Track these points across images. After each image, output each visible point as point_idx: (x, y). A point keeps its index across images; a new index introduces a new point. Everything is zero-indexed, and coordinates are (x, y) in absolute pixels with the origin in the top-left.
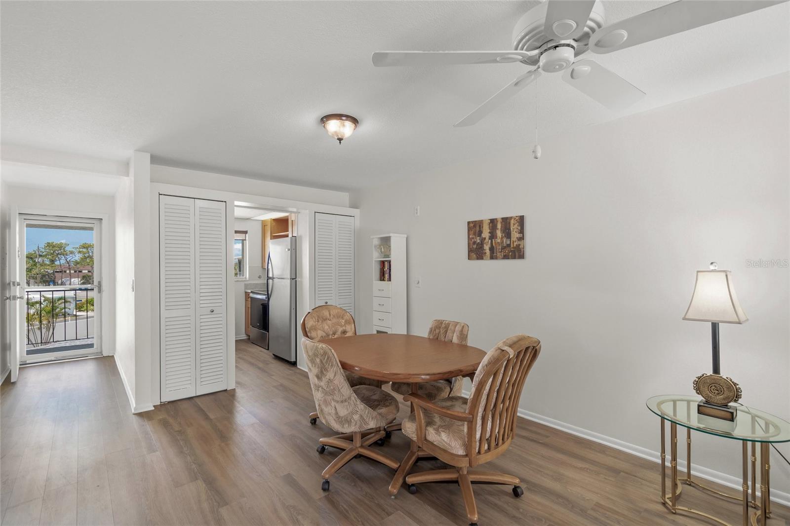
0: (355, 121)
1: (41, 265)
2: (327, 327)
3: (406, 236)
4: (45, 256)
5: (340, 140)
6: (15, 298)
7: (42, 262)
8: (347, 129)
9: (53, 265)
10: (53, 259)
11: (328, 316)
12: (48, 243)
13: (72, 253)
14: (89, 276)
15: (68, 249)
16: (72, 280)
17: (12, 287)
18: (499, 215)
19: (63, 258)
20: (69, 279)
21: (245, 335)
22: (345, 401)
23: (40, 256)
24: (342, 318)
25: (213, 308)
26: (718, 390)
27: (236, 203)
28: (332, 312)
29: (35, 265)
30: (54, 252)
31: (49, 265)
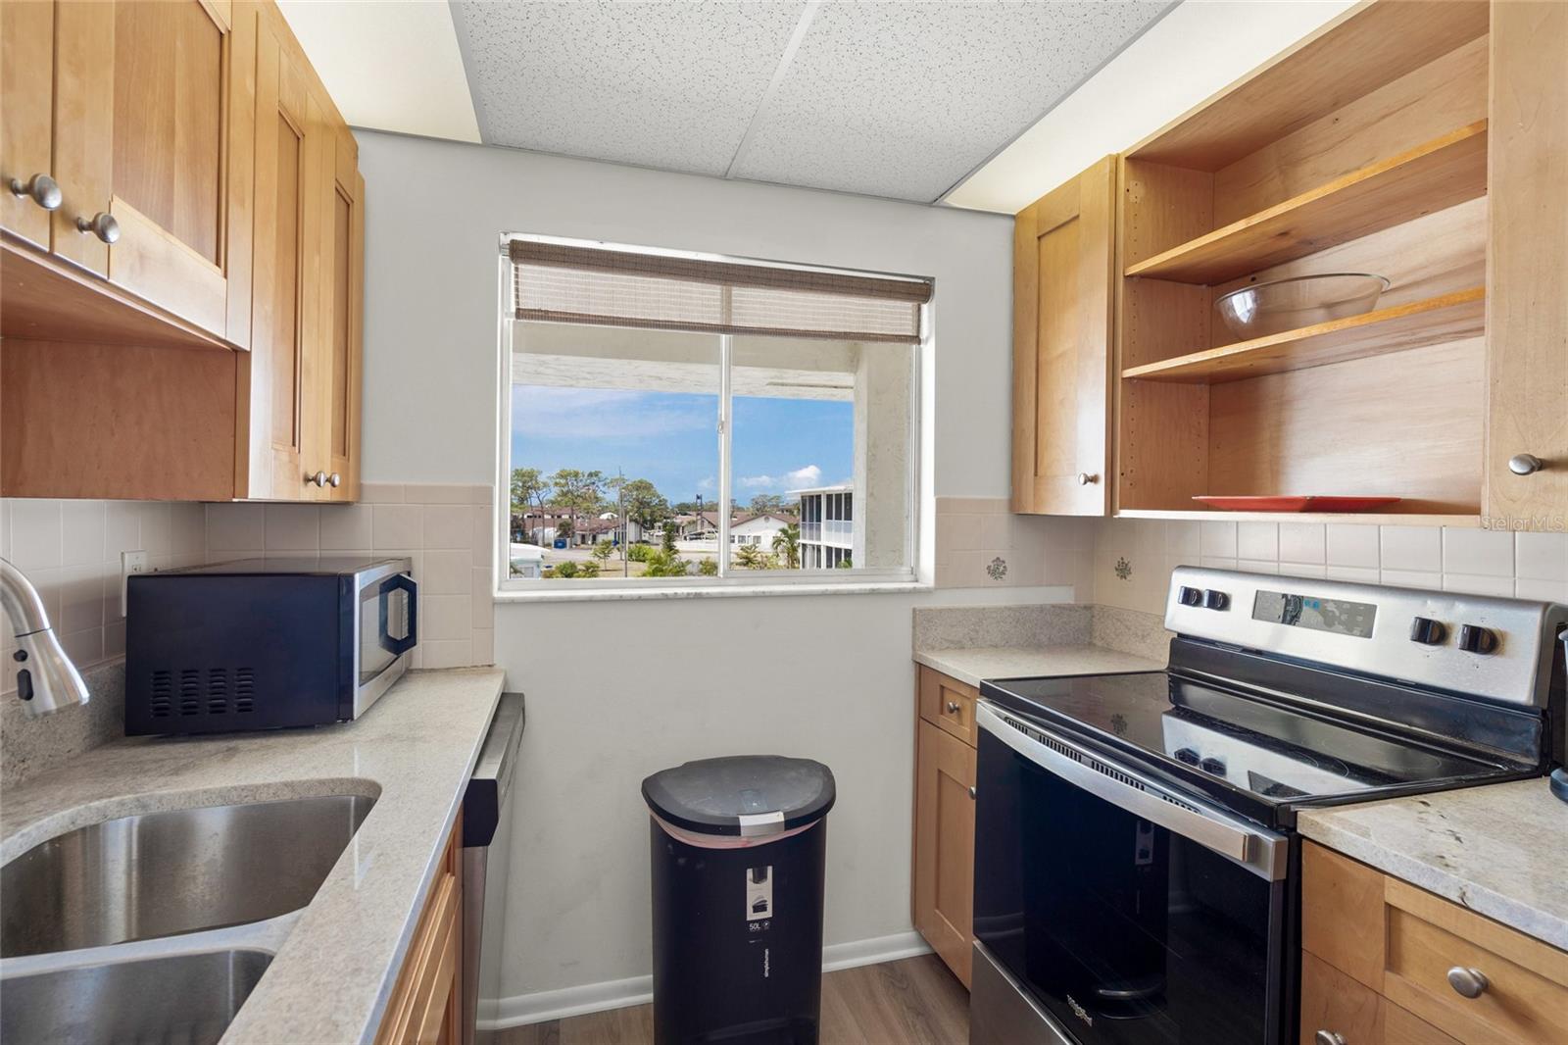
10: (522, 496)
12: (516, 470)
13: (545, 485)
14: (569, 525)
15: (542, 478)
16: (546, 530)
19: (535, 495)
20: (541, 528)
21: (910, 935)
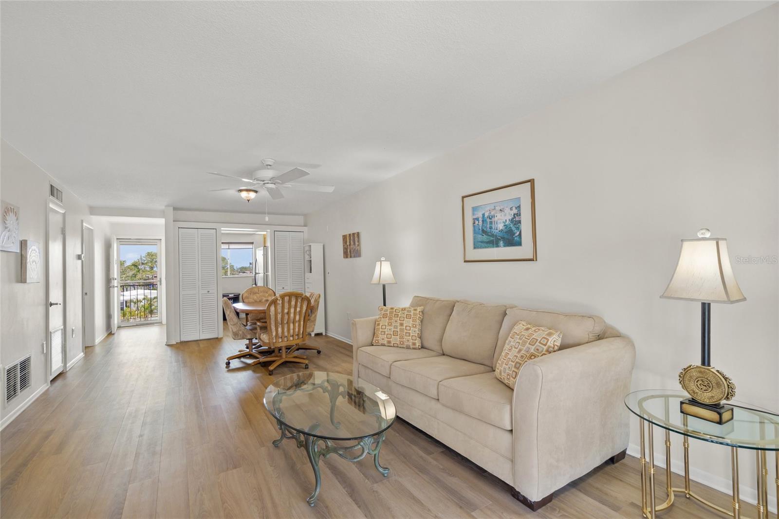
0: (256, 192)
1: (143, 271)
2: (255, 297)
3: (322, 244)
4: (146, 264)
5: (248, 200)
6: (114, 287)
7: (143, 269)
8: (252, 195)
9: (153, 271)
10: (152, 266)
11: (257, 290)
12: (149, 253)
17: (112, 281)
18: (351, 232)
22: (235, 324)
23: (143, 264)
24: (267, 293)
25: (209, 290)
26: (705, 386)
27: (222, 229)
28: (260, 290)
29: (139, 271)
30: (153, 260)
31: (149, 271)
